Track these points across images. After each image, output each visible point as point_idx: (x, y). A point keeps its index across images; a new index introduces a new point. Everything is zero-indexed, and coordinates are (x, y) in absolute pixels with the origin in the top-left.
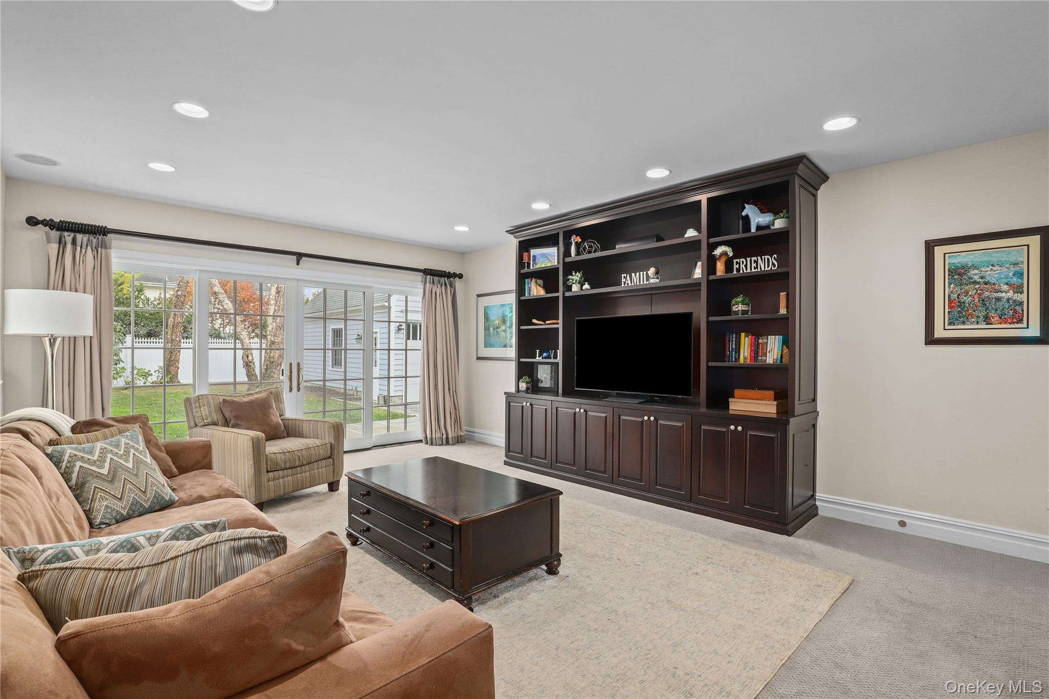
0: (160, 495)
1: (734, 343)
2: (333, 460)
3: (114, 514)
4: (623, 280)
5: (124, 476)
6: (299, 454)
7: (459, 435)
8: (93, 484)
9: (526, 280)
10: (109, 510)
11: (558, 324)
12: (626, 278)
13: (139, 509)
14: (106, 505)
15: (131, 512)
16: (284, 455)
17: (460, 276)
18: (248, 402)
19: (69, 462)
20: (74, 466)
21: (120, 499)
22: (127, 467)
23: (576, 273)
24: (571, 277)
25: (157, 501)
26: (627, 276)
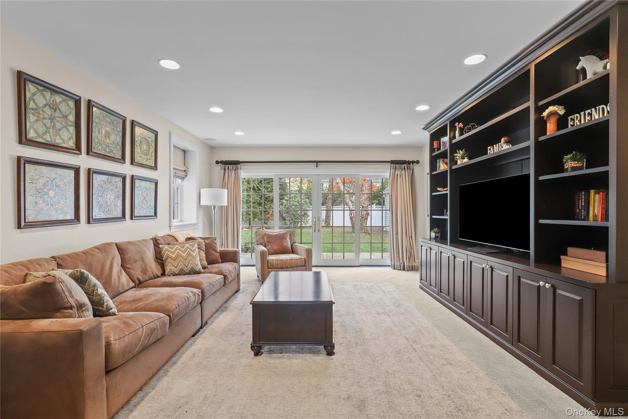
0: (194, 268)
1: (583, 200)
2: (306, 267)
3: (172, 272)
4: (489, 152)
5: (180, 258)
6: (286, 262)
7: (413, 265)
8: (169, 260)
9: (438, 160)
10: (171, 270)
11: (447, 190)
12: (490, 149)
13: (183, 272)
14: (170, 269)
15: (180, 273)
16: (277, 261)
17: (418, 162)
18: (274, 235)
19: (164, 251)
20: (165, 253)
21: (176, 267)
22: (183, 256)
23: (459, 151)
24: (456, 155)
25: (192, 270)
26: (491, 148)
